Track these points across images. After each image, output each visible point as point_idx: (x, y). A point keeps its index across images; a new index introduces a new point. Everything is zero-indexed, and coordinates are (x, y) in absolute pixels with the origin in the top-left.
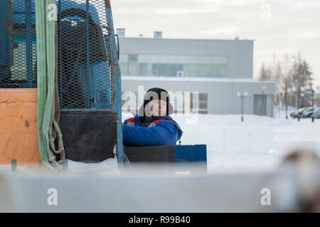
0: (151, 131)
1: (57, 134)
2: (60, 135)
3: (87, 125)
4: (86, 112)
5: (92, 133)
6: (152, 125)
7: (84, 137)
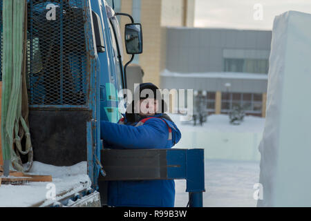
0: (136, 130)
1: (25, 132)
2: (28, 134)
3: (59, 123)
4: (58, 109)
5: (64, 132)
6: (140, 124)
7: (56, 136)
